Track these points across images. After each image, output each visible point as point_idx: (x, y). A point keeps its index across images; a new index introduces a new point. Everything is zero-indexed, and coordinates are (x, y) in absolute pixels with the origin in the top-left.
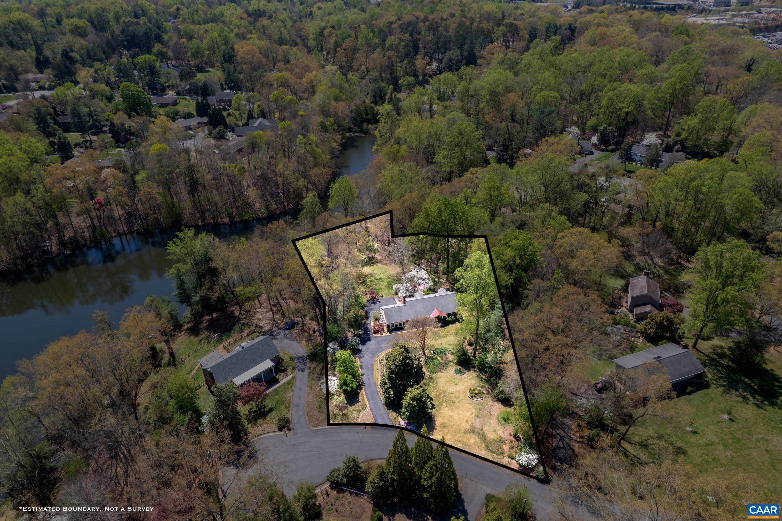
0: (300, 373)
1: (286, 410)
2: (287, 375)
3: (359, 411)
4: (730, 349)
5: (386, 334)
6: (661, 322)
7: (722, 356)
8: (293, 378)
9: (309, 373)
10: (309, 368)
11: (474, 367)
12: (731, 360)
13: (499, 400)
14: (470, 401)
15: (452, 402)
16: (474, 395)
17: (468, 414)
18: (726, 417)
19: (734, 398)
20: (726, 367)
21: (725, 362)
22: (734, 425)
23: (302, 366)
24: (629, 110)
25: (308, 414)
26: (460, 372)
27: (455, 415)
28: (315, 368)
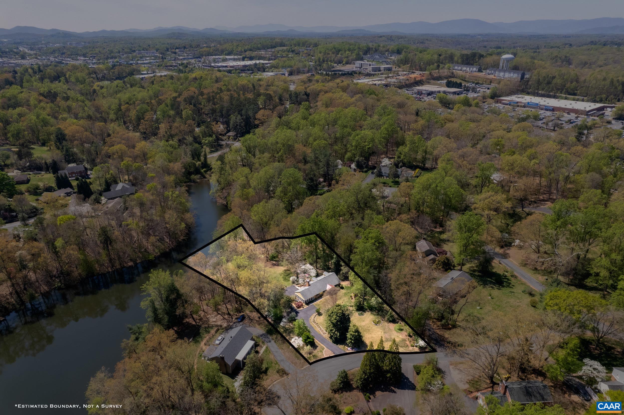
0: (269, 344)
1: (277, 365)
2: (262, 347)
3: (321, 351)
4: (477, 267)
5: (306, 307)
6: (444, 261)
7: (474, 271)
8: (267, 347)
9: (275, 342)
10: (273, 339)
11: (366, 310)
12: (479, 272)
13: (390, 322)
14: (376, 326)
15: (368, 330)
16: (377, 323)
17: (380, 333)
18: (490, 298)
19: (489, 289)
20: (478, 276)
21: (477, 273)
22: (494, 300)
23: (267, 340)
24: (370, 146)
25: (293, 363)
26: (361, 314)
27: (374, 336)
28: (276, 338)
